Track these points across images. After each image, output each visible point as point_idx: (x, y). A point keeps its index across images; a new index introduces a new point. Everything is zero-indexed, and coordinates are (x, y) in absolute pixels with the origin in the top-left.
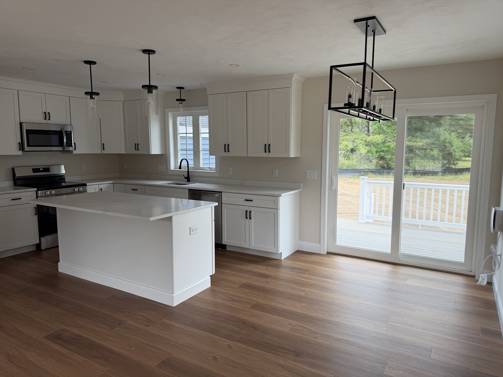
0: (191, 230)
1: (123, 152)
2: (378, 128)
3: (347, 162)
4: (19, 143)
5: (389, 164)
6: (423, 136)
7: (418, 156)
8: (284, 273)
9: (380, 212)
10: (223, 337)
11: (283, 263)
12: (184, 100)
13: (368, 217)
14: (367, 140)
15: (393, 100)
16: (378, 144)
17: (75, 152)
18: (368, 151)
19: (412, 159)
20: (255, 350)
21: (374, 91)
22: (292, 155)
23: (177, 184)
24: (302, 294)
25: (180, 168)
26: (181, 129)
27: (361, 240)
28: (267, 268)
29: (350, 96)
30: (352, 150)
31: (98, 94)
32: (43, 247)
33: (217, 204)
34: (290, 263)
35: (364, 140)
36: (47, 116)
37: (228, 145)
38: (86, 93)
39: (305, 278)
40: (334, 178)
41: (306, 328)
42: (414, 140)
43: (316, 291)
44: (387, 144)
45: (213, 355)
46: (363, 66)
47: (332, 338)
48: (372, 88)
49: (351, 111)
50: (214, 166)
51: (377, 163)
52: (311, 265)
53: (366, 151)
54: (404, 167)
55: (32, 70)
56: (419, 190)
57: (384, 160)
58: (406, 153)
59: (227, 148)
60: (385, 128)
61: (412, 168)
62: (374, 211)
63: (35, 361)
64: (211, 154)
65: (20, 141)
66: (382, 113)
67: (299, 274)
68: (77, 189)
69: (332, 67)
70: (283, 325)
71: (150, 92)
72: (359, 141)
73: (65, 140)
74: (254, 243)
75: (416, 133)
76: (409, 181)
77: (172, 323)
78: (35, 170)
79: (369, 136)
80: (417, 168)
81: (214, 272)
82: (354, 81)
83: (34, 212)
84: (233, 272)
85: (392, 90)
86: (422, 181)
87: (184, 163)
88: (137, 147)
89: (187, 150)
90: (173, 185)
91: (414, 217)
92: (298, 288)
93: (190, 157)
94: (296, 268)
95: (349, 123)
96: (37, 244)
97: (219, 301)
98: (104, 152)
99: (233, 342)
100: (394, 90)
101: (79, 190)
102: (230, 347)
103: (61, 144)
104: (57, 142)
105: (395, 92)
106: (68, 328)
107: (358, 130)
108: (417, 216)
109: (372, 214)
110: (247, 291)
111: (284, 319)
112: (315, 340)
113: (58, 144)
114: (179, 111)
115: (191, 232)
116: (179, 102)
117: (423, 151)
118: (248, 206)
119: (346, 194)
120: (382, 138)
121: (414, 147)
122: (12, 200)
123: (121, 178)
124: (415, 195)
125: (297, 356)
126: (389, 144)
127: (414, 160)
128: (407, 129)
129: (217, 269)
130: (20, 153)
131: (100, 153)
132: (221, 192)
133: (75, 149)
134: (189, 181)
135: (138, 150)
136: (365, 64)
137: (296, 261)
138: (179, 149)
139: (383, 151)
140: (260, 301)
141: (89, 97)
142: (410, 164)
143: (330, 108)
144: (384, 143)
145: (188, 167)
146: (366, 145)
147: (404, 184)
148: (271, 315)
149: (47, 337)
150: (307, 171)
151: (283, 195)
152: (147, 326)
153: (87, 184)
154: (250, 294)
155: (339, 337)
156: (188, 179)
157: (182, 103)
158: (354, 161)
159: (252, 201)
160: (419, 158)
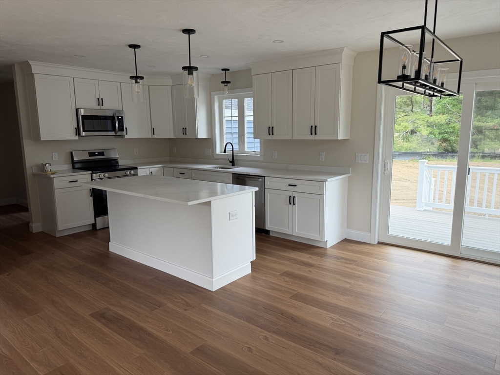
0: (231, 215)
1: (172, 136)
2: (442, 107)
3: (406, 145)
4: (76, 128)
5: (454, 147)
6: (494, 116)
7: (488, 137)
8: (329, 263)
9: (440, 199)
10: (260, 328)
11: (328, 252)
12: (229, 82)
13: (427, 205)
14: (430, 121)
15: (458, 73)
16: (441, 125)
17: (126, 137)
18: (430, 133)
19: (481, 141)
20: (292, 344)
21: (435, 63)
22: (341, 137)
23: (222, 168)
24: (348, 286)
25: (225, 152)
26: (227, 113)
27: (418, 229)
28: (311, 256)
29: (404, 67)
30: (413, 132)
31: (142, 78)
32: (98, 227)
33: (257, 189)
34: (336, 252)
35: (426, 120)
36: (100, 101)
37: (273, 127)
38: (131, 77)
39: (352, 269)
40: (388, 161)
41: (349, 324)
42: (484, 120)
43: (362, 284)
44: (452, 125)
45: (249, 346)
46: (420, 30)
47: (377, 337)
48: (432, 57)
49: (405, 84)
50: (258, 150)
51: (440, 145)
52: (359, 256)
53: (428, 132)
54: (470, 150)
55: (83, 56)
56: (487, 175)
57: (448, 143)
58: (473, 134)
59: (271, 131)
60: (449, 107)
61: (481, 151)
62: (434, 197)
63: (78, 338)
64: (255, 138)
65: (76, 127)
66: (444, 87)
67: (346, 265)
68: (129, 172)
69: (383, 34)
70: (324, 319)
71: (190, 73)
72: (420, 122)
73: (117, 125)
74: (297, 230)
75: (486, 112)
76: (475, 166)
77: (209, 308)
78: (91, 154)
79: (431, 116)
80: (487, 151)
81: (255, 258)
82: (409, 49)
83: (88, 193)
84: (275, 259)
85: (458, 60)
86: (492, 166)
87: (229, 147)
88: (184, 131)
89: (232, 134)
90: (218, 169)
91: (480, 204)
92: (343, 279)
93: (235, 141)
94: (342, 258)
95: (409, 102)
96: (93, 224)
97: (259, 288)
98: (154, 137)
99: (269, 334)
100: (460, 59)
101: (130, 173)
102: (266, 338)
103: (114, 129)
104: (110, 127)
105: (461, 62)
106: (111, 307)
107: (419, 110)
108: (484, 204)
109: (431, 201)
110: (287, 279)
111: (326, 312)
112: (358, 337)
113: (111, 129)
114: (224, 94)
115: (231, 217)
116: (224, 84)
117: (494, 132)
118: (292, 191)
119: (404, 179)
120: (446, 118)
121: (483, 128)
122: (70, 182)
123: (171, 162)
124: (482, 181)
125: (337, 354)
126: (455, 125)
127: (483, 142)
128: (475, 108)
129: (257, 254)
130: (77, 138)
131: (151, 137)
132: (264, 177)
133: (127, 134)
134: (233, 165)
135: (186, 134)
136: (423, 28)
137: (343, 250)
138: (224, 133)
139: (447, 133)
140: (302, 291)
141: (134, 81)
142: (478, 147)
143: (380, 82)
144: (448, 123)
145: (233, 151)
146: (428, 126)
147: (469, 169)
148: (312, 307)
149: (92, 315)
150: (357, 154)
151: (329, 180)
152: (185, 310)
153: (138, 168)
154: (291, 283)
155: (386, 336)
156: (233, 163)
157: (227, 85)
158: (414, 144)
159: (296, 186)
160: (488, 140)
